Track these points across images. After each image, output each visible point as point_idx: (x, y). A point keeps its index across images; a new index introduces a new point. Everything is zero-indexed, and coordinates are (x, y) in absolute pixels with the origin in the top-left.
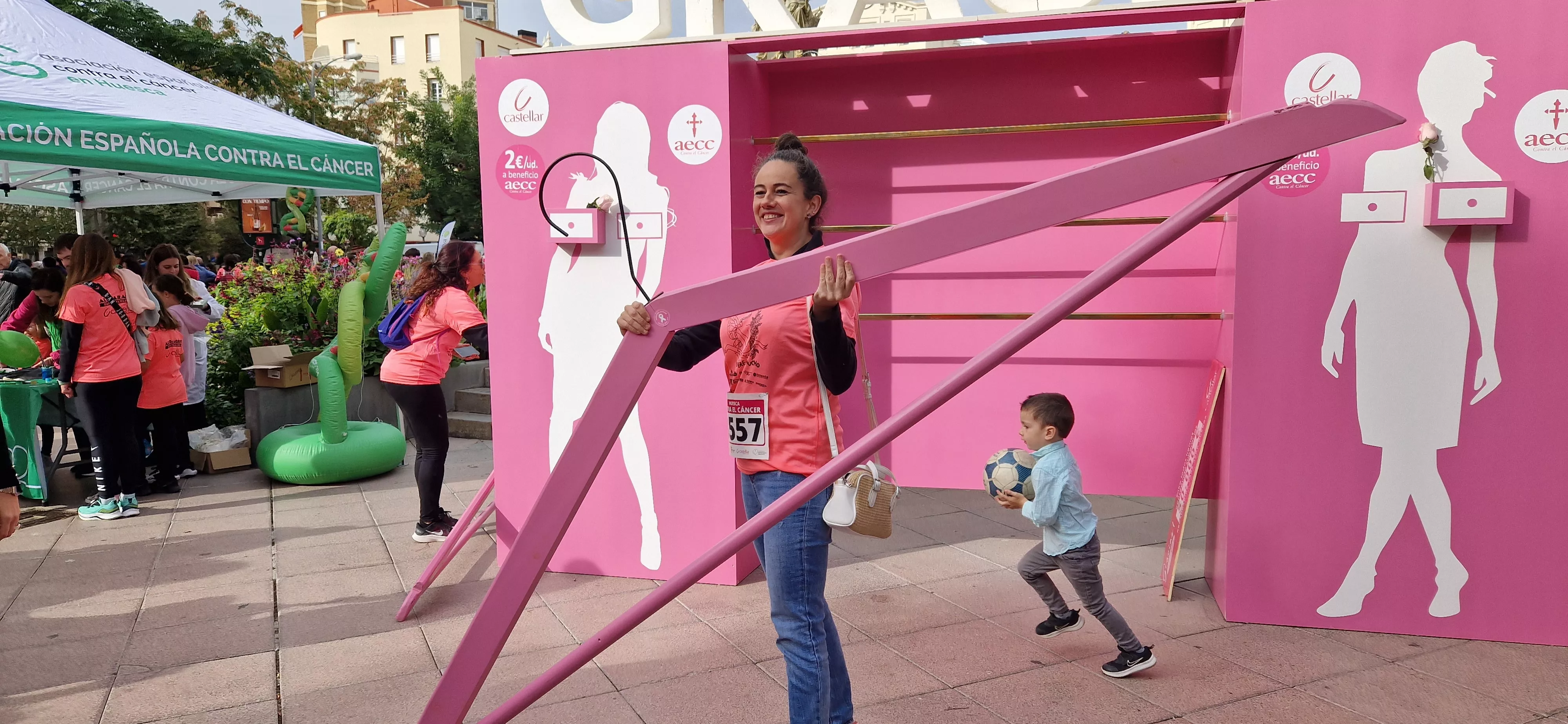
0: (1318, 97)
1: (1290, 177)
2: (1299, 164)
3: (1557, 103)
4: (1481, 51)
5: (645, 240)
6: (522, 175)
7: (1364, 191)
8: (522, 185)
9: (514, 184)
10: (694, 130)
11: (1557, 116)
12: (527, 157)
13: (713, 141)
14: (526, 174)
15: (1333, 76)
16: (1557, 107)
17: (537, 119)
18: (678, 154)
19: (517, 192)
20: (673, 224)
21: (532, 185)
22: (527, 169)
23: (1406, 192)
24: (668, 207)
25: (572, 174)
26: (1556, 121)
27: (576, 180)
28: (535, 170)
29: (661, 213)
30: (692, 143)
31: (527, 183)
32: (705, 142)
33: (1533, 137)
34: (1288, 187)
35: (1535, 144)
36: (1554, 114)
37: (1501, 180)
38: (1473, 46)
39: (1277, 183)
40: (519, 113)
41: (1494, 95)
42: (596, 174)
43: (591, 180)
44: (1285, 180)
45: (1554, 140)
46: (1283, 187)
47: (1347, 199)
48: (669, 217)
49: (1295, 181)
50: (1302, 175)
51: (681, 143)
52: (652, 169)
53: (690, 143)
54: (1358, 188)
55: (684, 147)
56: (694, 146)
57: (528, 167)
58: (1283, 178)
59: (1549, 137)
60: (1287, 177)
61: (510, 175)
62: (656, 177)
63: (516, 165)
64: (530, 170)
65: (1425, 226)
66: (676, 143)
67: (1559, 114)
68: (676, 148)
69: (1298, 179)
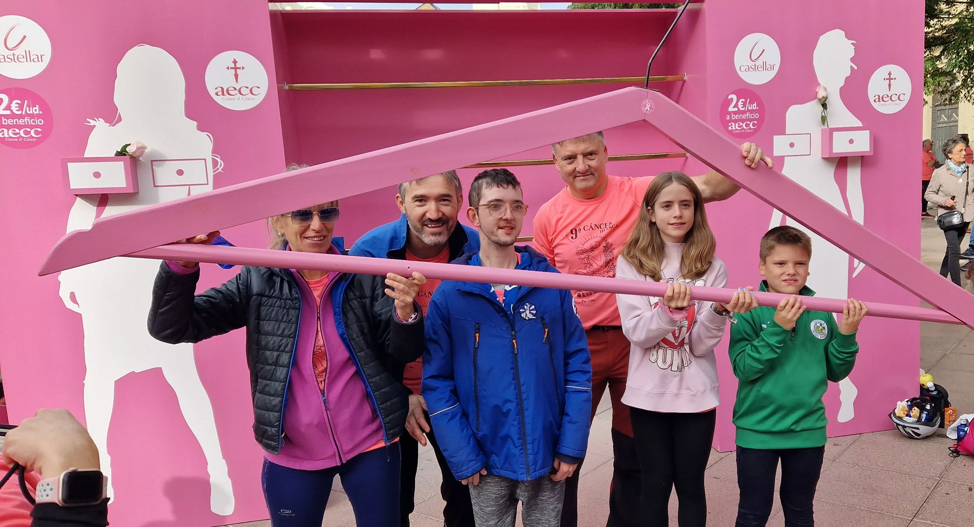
0: (755, 65)
1: (741, 124)
2: (746, 114)
3: (890, 74)
4: (848, 37)
5: (188, 187)
6: (21, 122)
7: (787, 133)
8: (22, 133)
9: (10, 131)
10: (236, 76)
11: (890, 82)
12: (26, 101)
13: (259, 88)
14: (26, 120)
15: (764, 50)
16: (890, 77)
17: (36, 60)
18: (219, 100)
19: (16, 140)
20: (220, 170)
21: (37, 133)
22: (27, 115)
23: (810, 134)
24: (212, 153)
25: (88, 120)
26: (890, 85)
27: (94, 126)
28: (39, 116)
29: (205, 160)
30: (235, 89)
31: (29, 130)
32: (250, 88)
33: (877, 96)
34: (740, 132)
35: (879, 101)
36: (888, 81)
37: (861, 125)
38: (843, 33)
39: (734, 128)
40: (11, 52)
41: (856, 68)
42: (120, 119)
43: (113, 126)
44: (739, 127)
45: (889, 98)
46: (737, 132)
47: (777, 139)
48: (215, 163)
49: (745, 127)
50: (749, 123)
51: (222, 88)
52: (189, 114)
53: (233, 89)
54: (782, 131)
55: (225, 93)
56: (237, 92)
57: (28, 112)
58: (737, 125)
59: (886, 96)
60: (740, 124)
61: (5, 122)
62: (196, 123)
63: (11, 111)
64: (32, 116)
65: (823, 158)
66: (216, 89)
67: (891, 81)
68: (217, 94)
69: (747, 125)
